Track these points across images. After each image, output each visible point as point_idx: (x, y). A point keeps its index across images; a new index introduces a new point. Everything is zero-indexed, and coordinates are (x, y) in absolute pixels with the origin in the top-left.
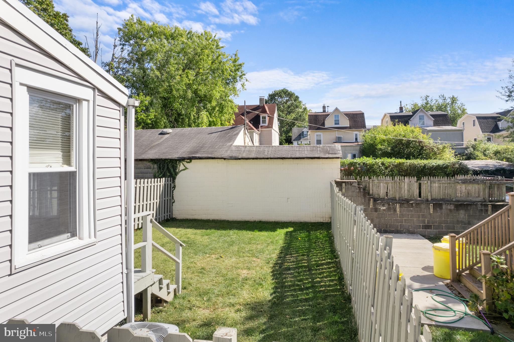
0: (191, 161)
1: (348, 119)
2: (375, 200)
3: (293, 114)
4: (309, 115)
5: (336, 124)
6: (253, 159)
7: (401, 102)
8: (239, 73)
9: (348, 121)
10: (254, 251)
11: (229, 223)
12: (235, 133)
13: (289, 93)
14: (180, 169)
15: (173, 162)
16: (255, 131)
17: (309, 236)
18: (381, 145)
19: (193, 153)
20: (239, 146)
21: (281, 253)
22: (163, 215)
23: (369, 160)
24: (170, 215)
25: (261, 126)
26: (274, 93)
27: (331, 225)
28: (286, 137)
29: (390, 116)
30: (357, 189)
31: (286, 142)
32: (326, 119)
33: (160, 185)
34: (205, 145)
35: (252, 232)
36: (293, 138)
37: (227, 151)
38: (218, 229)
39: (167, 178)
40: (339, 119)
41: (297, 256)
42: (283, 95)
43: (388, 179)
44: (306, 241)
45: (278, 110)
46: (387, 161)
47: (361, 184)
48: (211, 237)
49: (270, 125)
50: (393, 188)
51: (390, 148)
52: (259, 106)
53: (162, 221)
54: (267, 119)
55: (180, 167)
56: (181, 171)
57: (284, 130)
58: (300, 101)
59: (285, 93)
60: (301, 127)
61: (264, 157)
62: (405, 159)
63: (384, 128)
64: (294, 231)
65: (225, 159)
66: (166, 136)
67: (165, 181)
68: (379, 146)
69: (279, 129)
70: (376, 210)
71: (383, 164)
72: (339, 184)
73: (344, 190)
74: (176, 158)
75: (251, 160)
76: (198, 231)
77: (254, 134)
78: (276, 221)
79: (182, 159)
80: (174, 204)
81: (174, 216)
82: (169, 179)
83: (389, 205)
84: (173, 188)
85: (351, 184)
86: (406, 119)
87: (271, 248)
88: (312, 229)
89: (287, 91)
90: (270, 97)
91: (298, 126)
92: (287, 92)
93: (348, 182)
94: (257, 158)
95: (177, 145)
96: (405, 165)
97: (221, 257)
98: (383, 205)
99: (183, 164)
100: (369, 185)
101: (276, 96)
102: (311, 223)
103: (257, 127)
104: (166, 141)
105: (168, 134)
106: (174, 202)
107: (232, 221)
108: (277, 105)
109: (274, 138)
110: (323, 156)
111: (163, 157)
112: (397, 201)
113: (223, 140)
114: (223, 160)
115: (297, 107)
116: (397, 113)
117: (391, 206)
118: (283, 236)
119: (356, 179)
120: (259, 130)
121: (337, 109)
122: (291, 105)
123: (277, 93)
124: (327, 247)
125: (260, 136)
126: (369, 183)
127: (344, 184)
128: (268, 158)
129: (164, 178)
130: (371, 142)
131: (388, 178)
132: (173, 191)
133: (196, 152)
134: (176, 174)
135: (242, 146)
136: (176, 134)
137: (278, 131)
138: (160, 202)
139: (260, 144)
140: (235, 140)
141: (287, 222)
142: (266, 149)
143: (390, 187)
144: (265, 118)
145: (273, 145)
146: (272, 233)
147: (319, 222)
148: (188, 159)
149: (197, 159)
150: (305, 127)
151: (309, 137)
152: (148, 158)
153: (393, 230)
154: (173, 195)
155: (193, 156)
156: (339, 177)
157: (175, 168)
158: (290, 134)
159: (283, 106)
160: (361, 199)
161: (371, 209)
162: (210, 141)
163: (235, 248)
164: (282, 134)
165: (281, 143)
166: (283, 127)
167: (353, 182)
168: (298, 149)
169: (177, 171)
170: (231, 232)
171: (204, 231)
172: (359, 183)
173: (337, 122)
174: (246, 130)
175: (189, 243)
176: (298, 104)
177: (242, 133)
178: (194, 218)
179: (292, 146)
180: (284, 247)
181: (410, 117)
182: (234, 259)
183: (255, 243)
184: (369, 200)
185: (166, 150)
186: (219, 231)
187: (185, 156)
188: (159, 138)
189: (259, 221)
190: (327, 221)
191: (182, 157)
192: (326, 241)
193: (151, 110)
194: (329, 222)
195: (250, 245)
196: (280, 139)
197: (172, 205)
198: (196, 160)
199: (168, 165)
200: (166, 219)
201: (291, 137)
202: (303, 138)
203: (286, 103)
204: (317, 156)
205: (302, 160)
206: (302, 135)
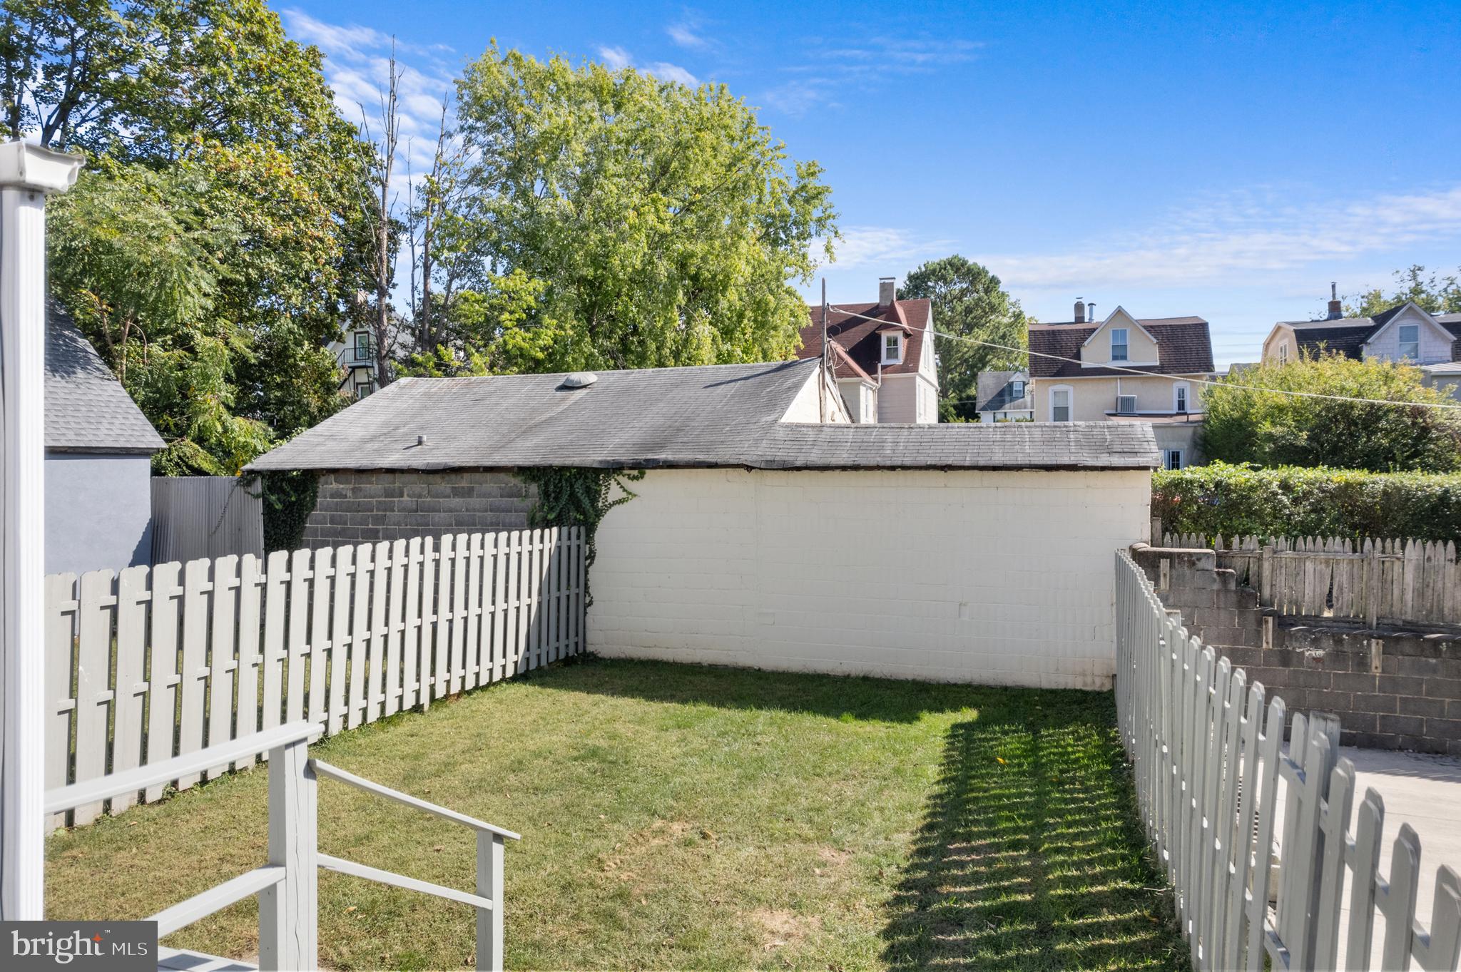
0: (642, 476)
1: (1155, 341)
2: (1283, 623)
3: (981, 332)
4: (1030, 332)
5: (1115, 358)
6: (844, 468)
7: (1334, 287)
8: (816, 213)
9: (1157, 347)
10: (830, 812)
11: (760, 678)
12: (789, 383)
13: (969, 269)
14: (610, 500)
15: (586, 478)
16: (864, 381)
17: (1034, 750)
18: (1274, 424)
19: (651, 450)
20: (798, 426)
21: (930, 827)
22: (553, 643)
23: (1237, 474)
24: (577, 643)
25: (884, 367)
26: (923, 269)
27: (1114, 705)
28: (960, 399)
29: (1296, 331)
30: (1215, 580)
31: (959, 415)
32: (1086, 343)
33: (541, 551)
34: (693, 424)
35: (833, 721)
36: (981, 401)
37: (757, 441)
38: (721, 704)
39: (565, 530)
40: (1128, 343)
41: (991, 845)
42: (951, 274)
43: (1337, 548)
44: (1023, 773)
45: (935, 320)
46: (1302, 476)
47: (1227, 561)
48: (690, 737)
49: (911, 364)
50: (1356, 581)
51: (1304, 435)
52: (877, 307)
53: (549, 664)
54: (902, 344)
55: (610, 492)
56: (611, 505)
57: (952, 379)
58: (1003, 294)
59: (957, 270)
60: (1006, 369)
61: (882, 464)
62: (1366, 471)
63: (1280, 370)
64: (981, 724)
65: (749, 468)
66: (579, 394)
67: (559, 539)
68: (1266, 427)
69: (939, 377)
70: (1286, 658)
71: (1286, 486)
72: (1147, 561)
73: (1164, 584)
74: (595, 465)
75: (837, 472)
76: (655, 709)
77: (862, 389)
78: (919, 678)
79: (615, 468)
80: (589, 610)
81: (590, 649)
82: (574, 530)
83: (1339, 641)
84: (586, 559)
85: (1192, 561)
86: (1350, 339)
87: (894, 798)
88: (1045, 716)
89: (964, 263)
90: (911, 281)
91: (996, 368)
92: (962, 265)
93: (1179, 555)
94: (856, 468)
95: (604, 423)
96: (1367, 490)
97: (705, 836)
98: (1316, 643)
99: (619, 483)
100: (1260, 567)
101: (929, 280)
102: (1042, 690)
103: (871, 370)
104: (573, 411)
105: (585, 387)
106: (591, 603)
107: (773, 673)
108: (934, 304)
109: (922, 401)
110: (1090, 463)
111: (557, 461)
112: (1370, 627)
113: (749, 406)
114: (743, 471)
115: (993, 309)
116: (1318, 321)
117: (1347, 648)
118: (938, 745)
119: (1209, 545)
120: (876, 380)
121: (1120, 312)
122: (977, 305)
123: (934, 270)
124: (1106, 807)
125: (880, 394)
126: (1260, 559)
127: (1164, 564)
128: (893, 468)
129: (555, 530)
130: (1236, 414)
131: (1335, 543)
132: (587, 568)
133: (660, 446)
134: (599, 514)
135: (808, 426)
136: (607, 388)
137: (935, 381)
138: (540, 604)
139: (880, 420)
140: (788, 405)
141: (955, 685)
142: (889, 437)
143: (1343, 577)
144: (895, 342)
145: (920, 421)
146: (901, 728)
147: (1069, 690)
148: (631, 468)
149: (662, 467)
150: (1017, 370)
151: (1028, 398)
152: (510, 464)
153: (1354, 736)
154: (586, 580)
155: (650, 456)
156: (1147, 536)
157: (593, 495)
158: (972, 391)
159: (952, 310)
160: (1229, 619)
161: (1267, 653)
162: (709, 409)
163: (761, 795)
164: (947, 391)
165: (943, 418)
166: (950, 371)
167: (1199, 557)
168: (998, 437)
169: (600, 504)
170: (763, 717)
171: (673, 707)
172: (1221, 561)
173: (1119, 353)
174: (827, 374)
175: (611, 758)
176: (995, 301)
177: (812, 382)
178: (651, 657)
179: (979, 424)
180: (940, 796)
181: (1367, 332)
182: (748, 852)
183: (838, 772)
184: (1260, 623)
185: (570, 437)
186: (725, 712)
187: (623, 459)
188: (556, 401)
189: (861, 675)
190: (1097, 688)
191: (615, 462)
192: (1100, 776)
193: (547, 320)
194: (1105, 689)
195: (819, 783)
196: (941, 406)
197: (585, 613)
198: (659, 471)
199: (572, 486)
200: (562, 656)
201: (975, 399)
202: (1011, 401)
203: (960, 299)
204: (1066, 460)
205: (1014, 473)
206: (1007, 393)
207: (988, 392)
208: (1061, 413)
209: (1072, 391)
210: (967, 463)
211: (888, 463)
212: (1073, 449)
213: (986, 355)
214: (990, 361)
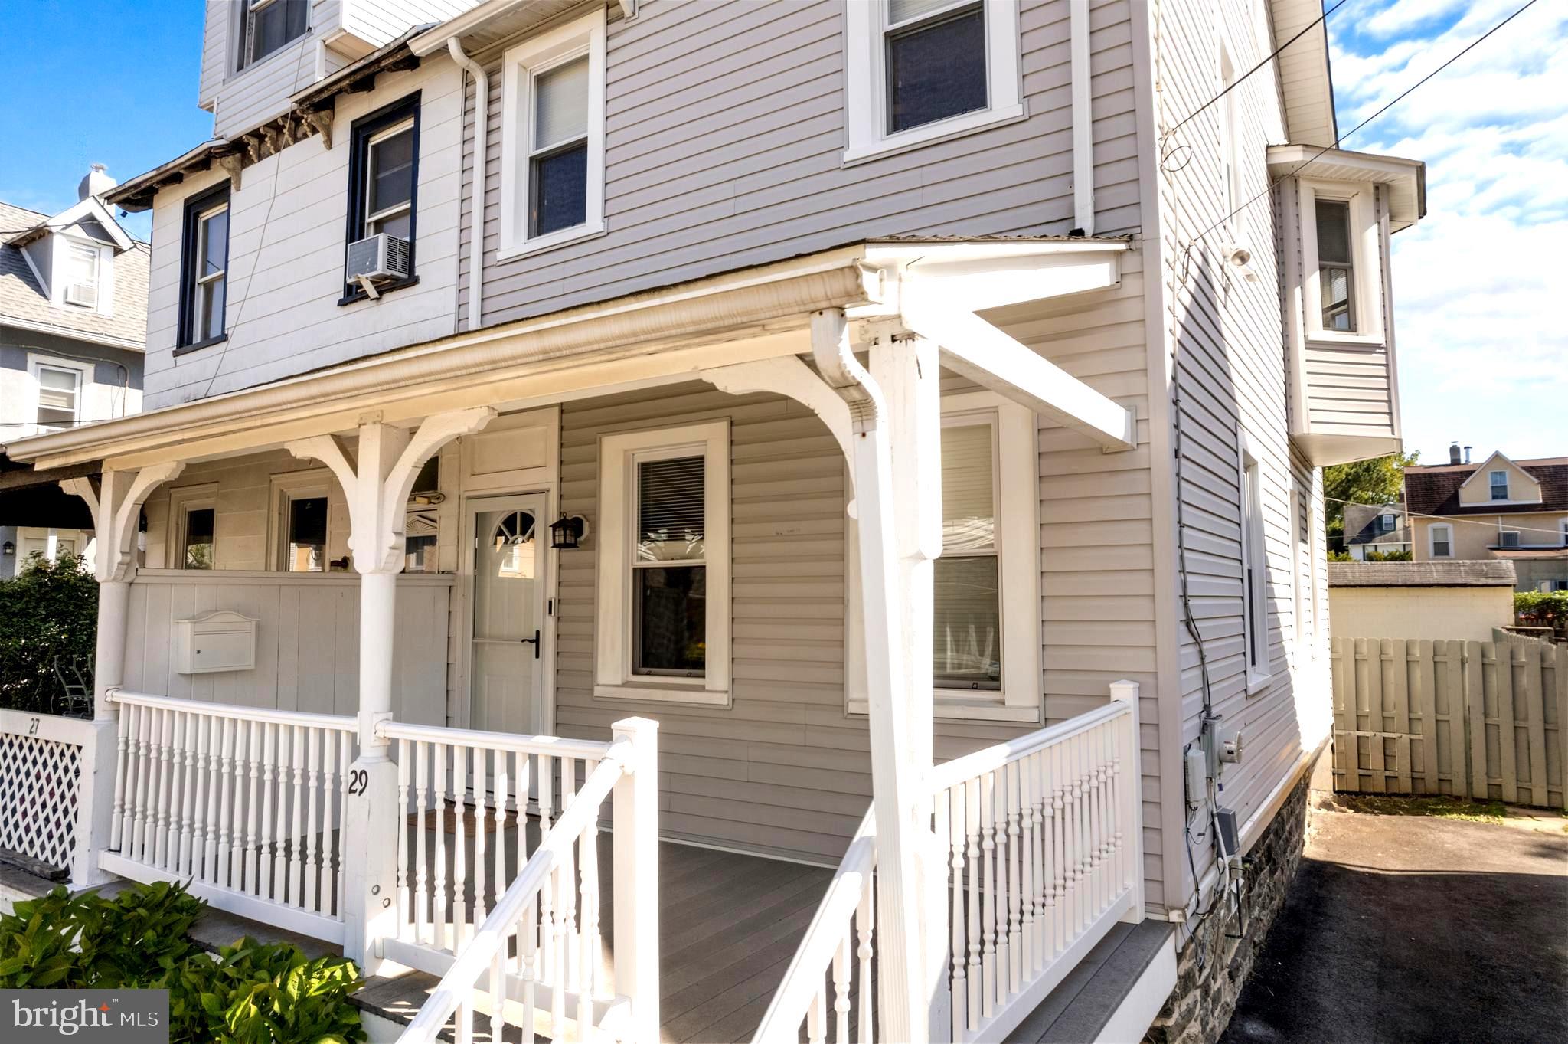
1: (1537, 481)
4: (1408, 474)
5: (1494, 497)
9: (1539, 488)
32: (1464, 485)
36: (1349, 535)
40: (1509, 483)
60: (1373, 502)
121: (1498, 456)
151: (1399, 531)
173: (1499, 493)
201: (1342, 532)
202: (1381, 535)
204: (1459, 581)
205: (1428, 589)
206: (1376, 526)
207: (1356, 525)
208: (1441, 549)
209: (1450, 528)
210: (1400, 583)
211: (1352, 583)
212: (1463, 575)
213: (1350, 487)
214: (1354, 493)
